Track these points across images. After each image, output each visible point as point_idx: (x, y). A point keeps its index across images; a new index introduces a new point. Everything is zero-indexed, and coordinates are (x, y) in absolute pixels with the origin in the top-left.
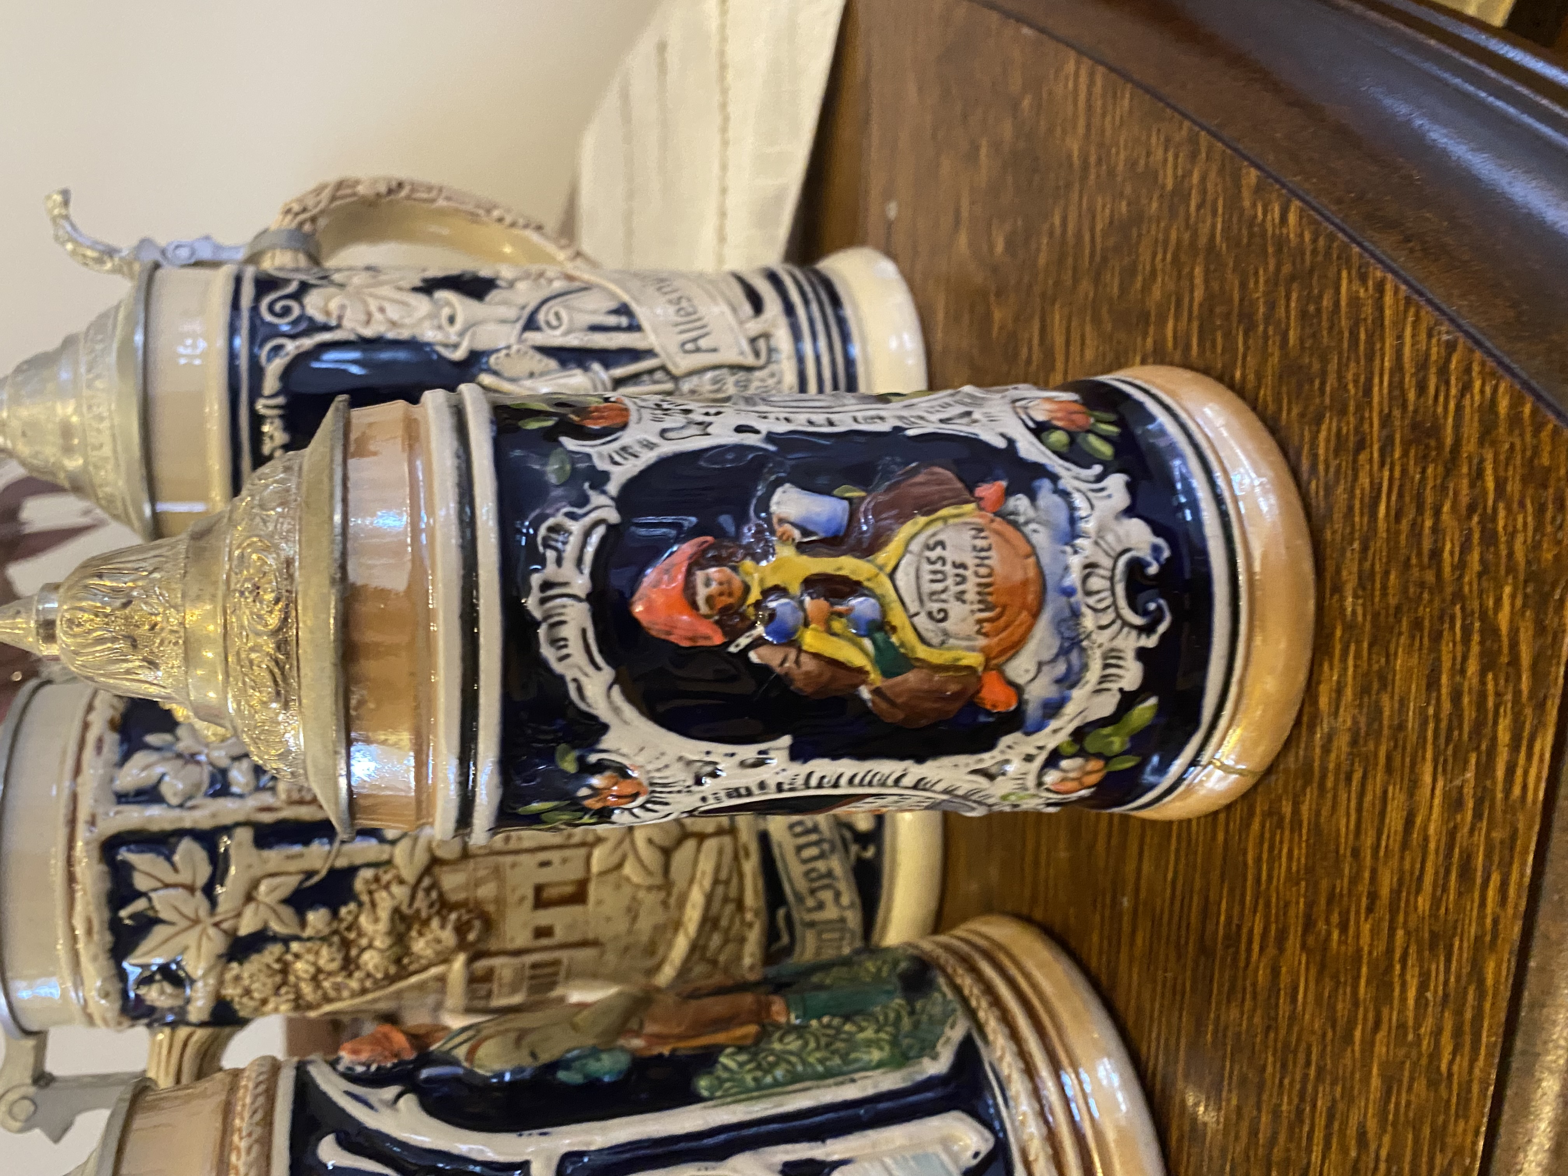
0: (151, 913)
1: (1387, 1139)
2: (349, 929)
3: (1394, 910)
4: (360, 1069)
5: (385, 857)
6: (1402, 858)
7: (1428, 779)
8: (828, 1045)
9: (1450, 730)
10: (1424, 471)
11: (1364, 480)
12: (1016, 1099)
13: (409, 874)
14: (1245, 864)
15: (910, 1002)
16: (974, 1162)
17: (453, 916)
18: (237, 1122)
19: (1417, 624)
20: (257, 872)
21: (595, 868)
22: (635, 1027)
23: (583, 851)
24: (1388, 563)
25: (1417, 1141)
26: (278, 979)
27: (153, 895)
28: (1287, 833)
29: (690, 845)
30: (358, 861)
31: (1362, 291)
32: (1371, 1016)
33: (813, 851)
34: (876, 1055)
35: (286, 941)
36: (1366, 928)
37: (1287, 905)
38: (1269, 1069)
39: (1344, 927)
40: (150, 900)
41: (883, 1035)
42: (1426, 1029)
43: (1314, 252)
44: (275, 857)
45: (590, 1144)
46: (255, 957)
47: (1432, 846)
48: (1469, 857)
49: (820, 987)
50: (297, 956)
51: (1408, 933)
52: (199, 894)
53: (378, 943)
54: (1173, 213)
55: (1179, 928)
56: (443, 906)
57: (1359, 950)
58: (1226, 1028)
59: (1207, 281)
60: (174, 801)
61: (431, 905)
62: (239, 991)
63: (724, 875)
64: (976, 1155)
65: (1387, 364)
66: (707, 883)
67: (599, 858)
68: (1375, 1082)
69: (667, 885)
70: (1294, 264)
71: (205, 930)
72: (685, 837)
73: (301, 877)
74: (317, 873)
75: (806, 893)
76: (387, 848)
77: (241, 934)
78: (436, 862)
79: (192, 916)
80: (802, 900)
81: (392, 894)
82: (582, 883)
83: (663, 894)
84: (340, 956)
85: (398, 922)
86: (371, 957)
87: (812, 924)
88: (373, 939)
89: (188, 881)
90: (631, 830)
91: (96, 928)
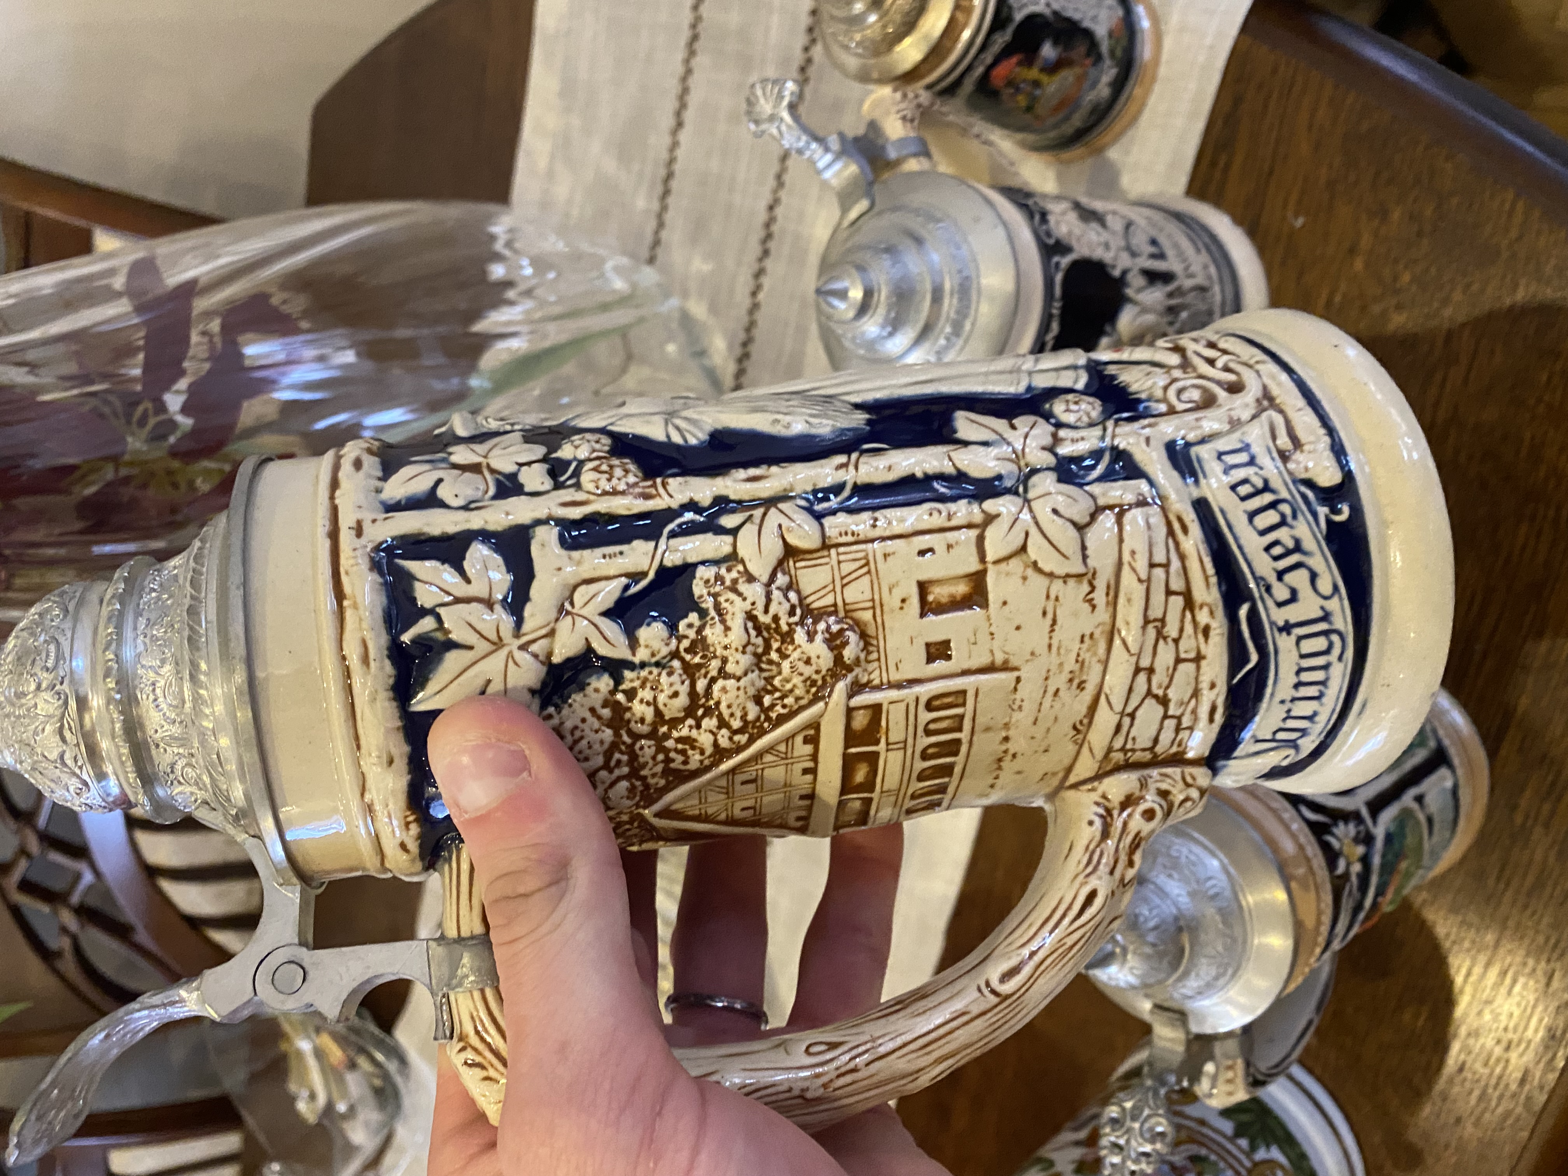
0: (439, 636)
2: (690, 650)
5: (727, 549)
20: (572, 577)
21: (990, 557)
23: (973, 533)
27: (441, 611)
29: (1107, 520)
30: (692, 559)
35: (616, 669)
40: (439, 619)
44: (591, 559)
46: (576, 697)
50: (632, 695)
52: (498, 608)
56: (807, 612)
60: (456, 503)
61: (792, 613)
63: (1160, 558)
67: (995, 542)
69: (1089, 575)
71: (510, 655)
72: (1098, 511)
73: (624, 580)
74: (644, 574)
75: (1272, 578)
76: (729, 539)
77: (556, 659)
78: (790, 552)
79: (493, 637)
80: (1268, 589)
81: (740, 594)
82: (978, 580)
83: (1086, 588)
84: (684, 689)
85: (753, 633)
86: (724, 690)
87: (1287, 628)
88: (725, 661)
89: (484, 594)
90: (1027, 501)
91: (372, 653)
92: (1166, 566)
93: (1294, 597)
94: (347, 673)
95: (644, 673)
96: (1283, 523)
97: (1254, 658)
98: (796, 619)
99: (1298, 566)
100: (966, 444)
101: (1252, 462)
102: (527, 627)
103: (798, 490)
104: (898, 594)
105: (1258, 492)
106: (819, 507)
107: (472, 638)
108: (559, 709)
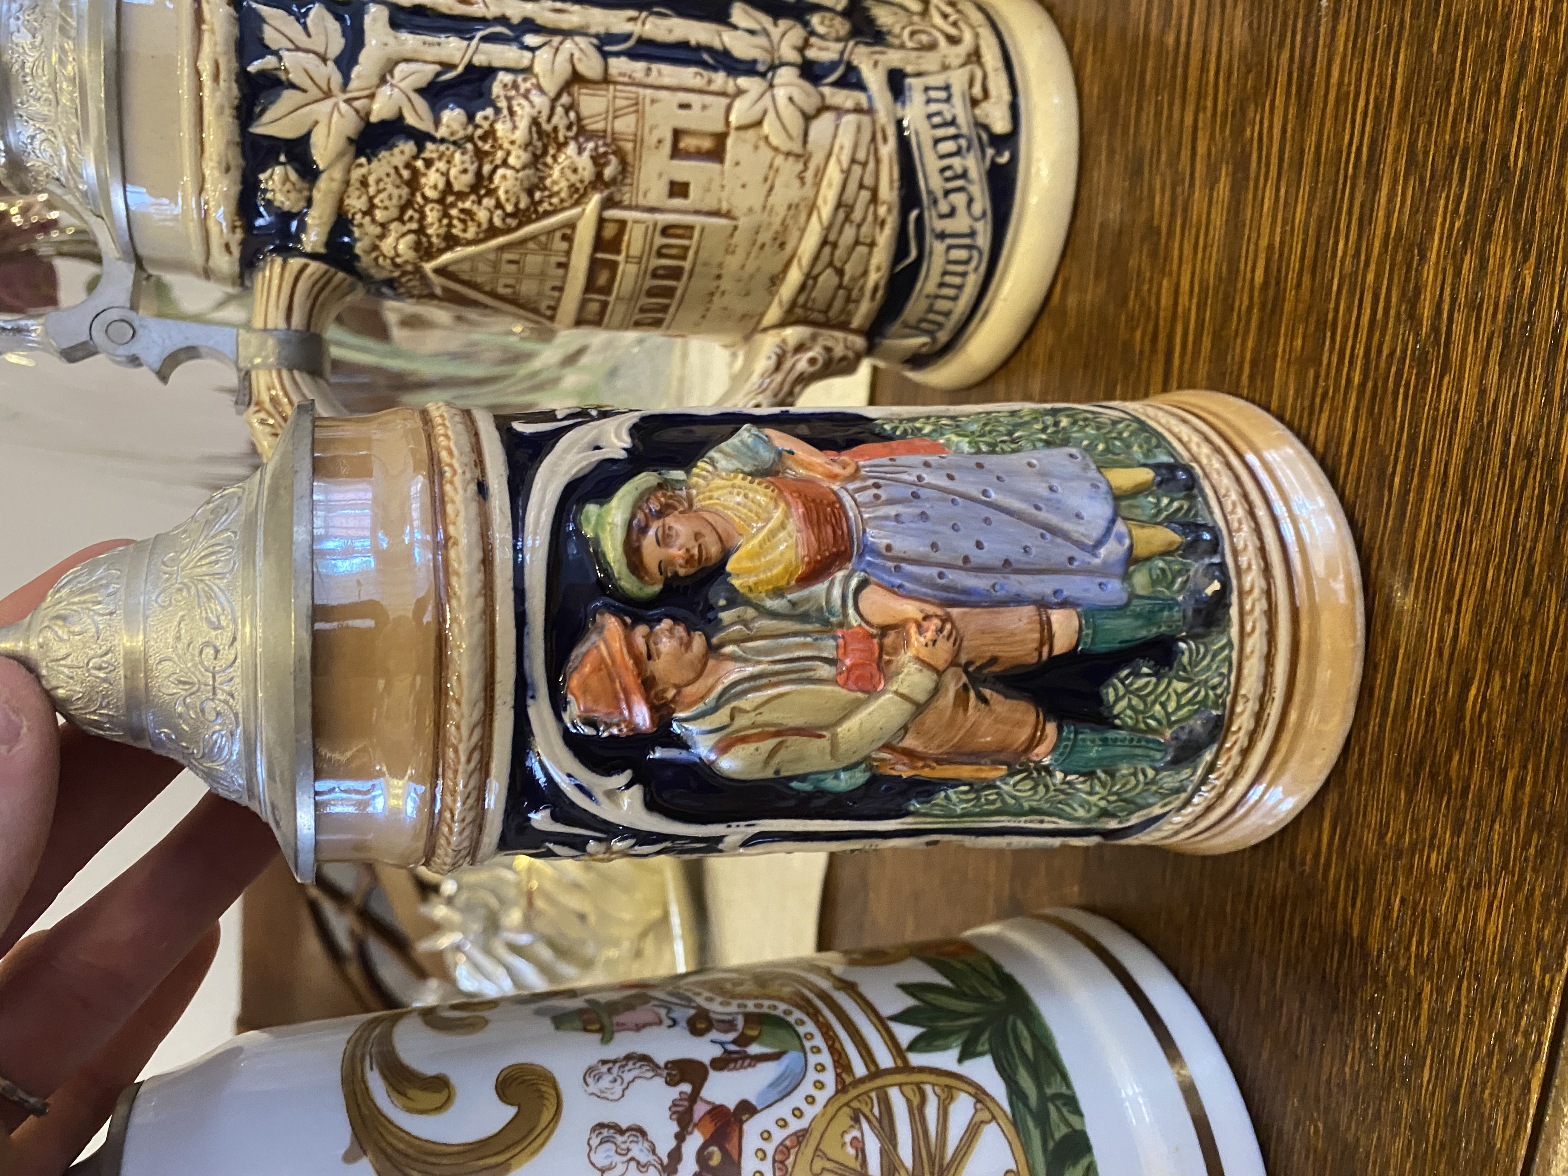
0: (280, 74)
2: (484, 138)
5: (525, 63)
13: (549, 85)
20: (395, 52)
21: (734, 124)
23: (725, 101)
26: (405, 194)
27: (284, 54)
29: (827, 118)
30: (496, 63)
33: (950, 146)
35: (419, 139)
40: (280, 59)
44: (410, 41)
46: (384, 154)
50: (429, 163)
52: (330, 64)
53: (512, 161)
56: (581, 131)
61: (569, 127)
62: (362, 205)
63: (861, 155)
66: (845, 159)
67: (739, 111)
69: (803, 157)
71: (336, 105)
72: (824, 108)
73: (438, 68)
74: (454, 67)
75: (939, 194)
76: (528, 55)
77: (374, 119)
78: (576, 79)
79: (325, 87)
80: (935, 202)
81: (531, 102)
82: (721, 138)
83: (800, 166)
84: (472, 168)
85: (535, 136)
86: (504, 177)
87: (942, 236)
88: (508, 153)
89: (321, 50)
90: (771, 86)
91: (223, 75)
92: (864, 165)
93: (952, 213)
94: (200, 87)
95: (442, 148)
96: (958, 153)
97: (914, 253)
98: (571, 134)
99: (961, 189)
100: (735, 27)
101: (948, 100)
102: (352, 86)
103: (593, 30)
104: (656, 136)
105: (946, 125)
106: (607, 48)
107: (306, 83)
108: (369, 161)
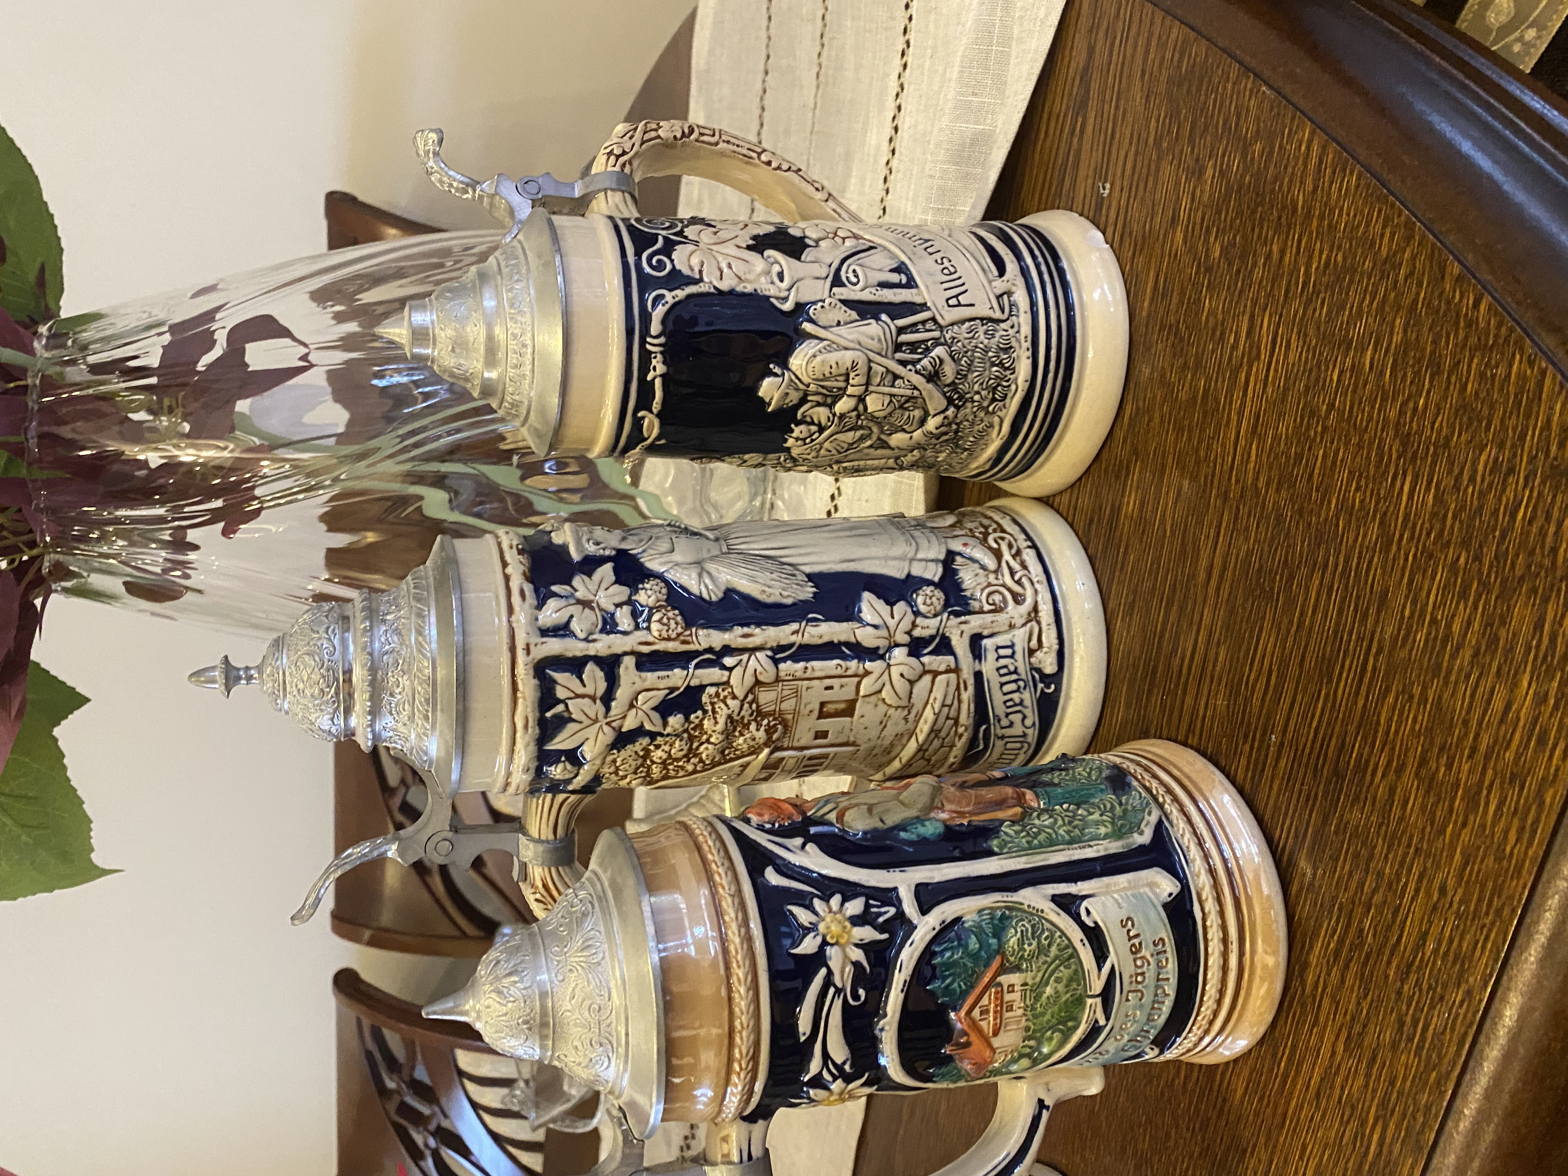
0: (566, 714)
1: (1460, 891)
2: (694, 729)
3: (1487, 757)
4: (768, 826)
5: (725, 679)
6: (1499, 728)
7: (1525, 684)
8: (1070, 823)
9: (1545, 658)
10: (1555, 496)
11: (1510, 493)
12: (1194, 861)
13: (740, 693)
14: (1378, 722)
15: (1118, 797)
16: (1169, 899)
17: (765, 722)
18: (710, 857)
19: (1534, 591)
20: (639, 686)
21: (862, 693)
22: (940, 805)
23: (856, 679)
24: (1519, 548)
25: (1482, 891)
26: (640, 761)
27: (569, 702)
28: (1414, 706)
29: (928, 678)
30: (705, 682)
31: (1529, 372)
32: (1461, 818)
33: (1013, 686)
34: (1103, 830)
35: (653, 735)
36: (1466, 767)
37: (1407, 750)
38: (1379, 848)
39: (1449, 766)
40: (567, 706)
41: (1104, 818)
42: (1499, 829)
43: (1496, 336)
44: (651, 678)
45: (932, 878)
46: (629, 747)
47: (1521, 724)
48: (1546, 731)
49: (1051, 784)
50: (658, 747)
51: (1495, 773)
52: (598, 701)
53: (712, 740)
54: (1384, 276)
55: (1318, 758)
56: (759, 714)
57: (1458, 780)
58: (1348, 822)
59: (1405, 331)
60: (582, 635)
61: (751, 715)
62: (612, 769)
63: (948, 702)
64: (1170, 895)
65: (1539, 424)
66: (937, 706)
67: (867, 685)
68: (1458, 856)
69: (909, 708)
70: (1479, 339)
71: (601, 727)
72: (924, 673)
73: (667, 691)
74: (678, 688)
75: (1002, 716)
76: (726, 673)
77: (624, 730)
79: (594, 717)
80: (999, 721)
81: (727, 705)
82: (852, 704)
83: (906, 712)
84: (686, 746)
85: (729, 724)
86: (707, 749)
87: (1002, 737)
88: (711, 736)
89: (592, 693)
90: (889, 665)
91: (530, 724)
92: (950, 706)
93: (1011, 725)
94: (515, 731)
95: (667, 739)
96: (1018, 690)
97: (981, 747)
98: (753, 717)
99: (1019, 711)
100: (864, 623)
101: (1012, 656)
102: (613, 712)
103: (769, 646)
104: (809, 708)
105: (1010, 673)
106: (778, 656)
107: (582, 718)
108: (619, 751)
